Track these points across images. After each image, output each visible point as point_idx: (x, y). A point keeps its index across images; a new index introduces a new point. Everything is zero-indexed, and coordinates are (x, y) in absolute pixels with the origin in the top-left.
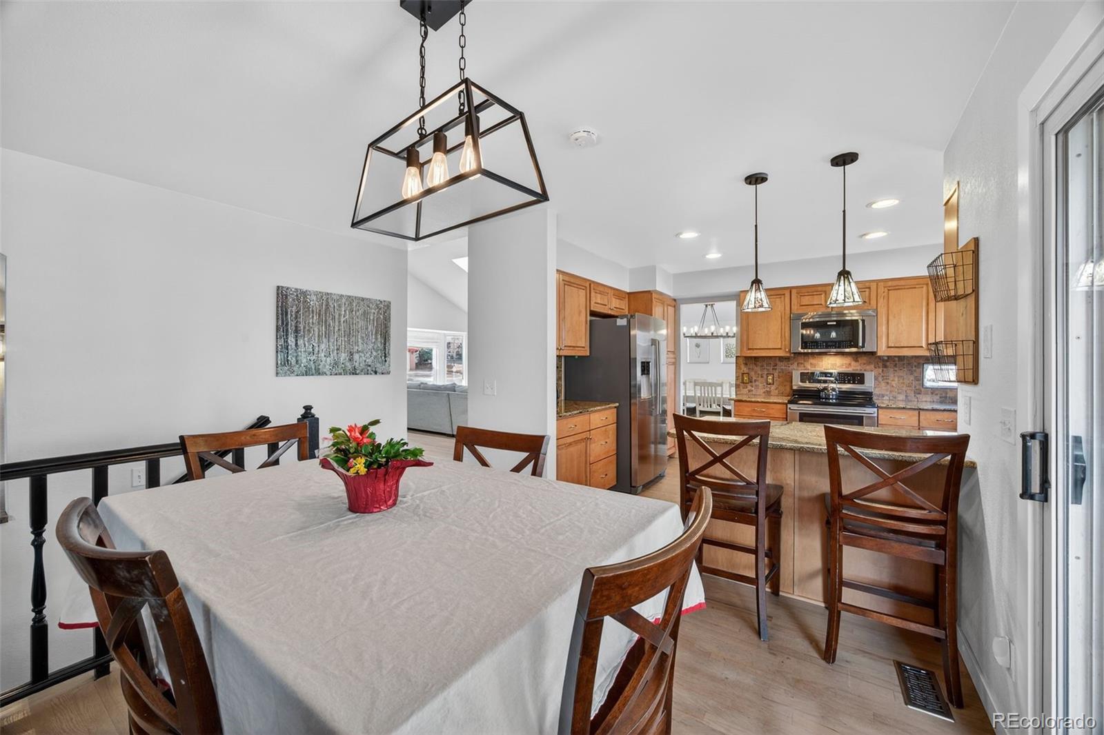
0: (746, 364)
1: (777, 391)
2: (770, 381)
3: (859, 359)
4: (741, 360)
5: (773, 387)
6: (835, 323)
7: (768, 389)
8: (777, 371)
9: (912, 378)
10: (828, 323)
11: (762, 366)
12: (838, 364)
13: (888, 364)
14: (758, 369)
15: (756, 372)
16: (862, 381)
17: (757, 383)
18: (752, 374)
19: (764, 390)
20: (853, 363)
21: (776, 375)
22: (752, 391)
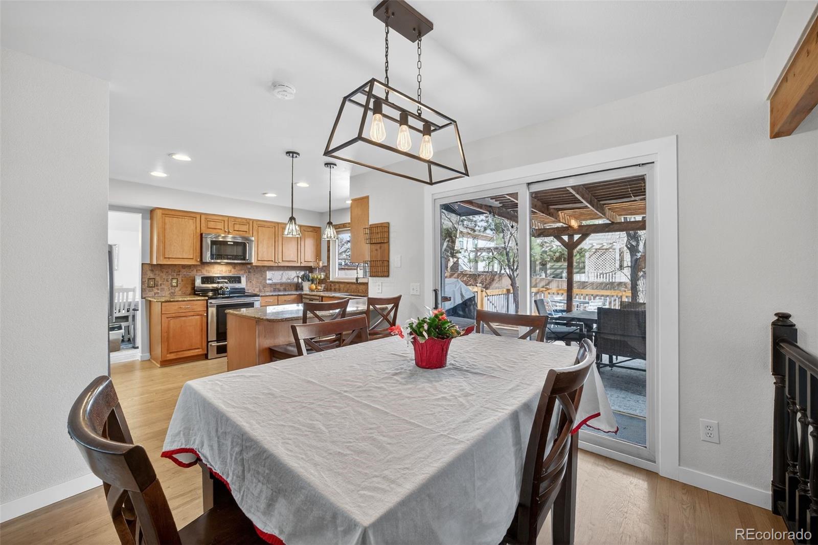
0: (152, 270)
1: (180, 292)
2: (174, 284)
3: (236, 268)
4: (147, 267)
5: (177, 289)
6: (232, 243)
7: (173, 291)
8: (181, 276)
9: (261, 278)
10: (229, 243)
11: (167, 272)
12: (224, 271)
13: (251, 270)
14: (164, 276)
15: (161, 277)
16: (240, 282)
17: (163, 286)
18: (158, 278)
19: (169, 292)
20: (233, 270)
21: (180, 280)
22: (158, 293)
